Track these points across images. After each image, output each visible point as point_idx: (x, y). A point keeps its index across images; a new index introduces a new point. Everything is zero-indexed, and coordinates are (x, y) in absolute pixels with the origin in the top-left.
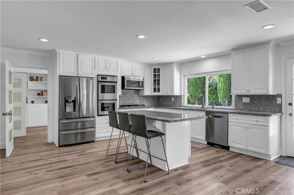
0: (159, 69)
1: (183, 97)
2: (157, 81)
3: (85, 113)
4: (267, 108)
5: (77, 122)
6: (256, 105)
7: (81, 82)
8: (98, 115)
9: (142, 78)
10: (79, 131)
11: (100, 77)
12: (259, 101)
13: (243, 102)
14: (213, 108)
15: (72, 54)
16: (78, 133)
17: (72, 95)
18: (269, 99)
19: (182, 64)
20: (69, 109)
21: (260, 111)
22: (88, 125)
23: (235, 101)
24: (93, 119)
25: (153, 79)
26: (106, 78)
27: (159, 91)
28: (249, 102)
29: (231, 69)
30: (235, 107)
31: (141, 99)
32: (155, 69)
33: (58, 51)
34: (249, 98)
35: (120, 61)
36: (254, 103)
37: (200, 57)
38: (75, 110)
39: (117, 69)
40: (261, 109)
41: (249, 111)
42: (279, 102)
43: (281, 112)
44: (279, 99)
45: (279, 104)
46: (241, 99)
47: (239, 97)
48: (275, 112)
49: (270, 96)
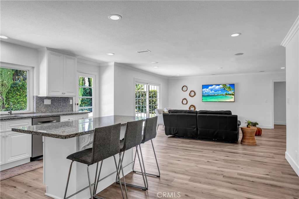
4: (64, 108)
6: (56, 106)
12: (58, 102)
13: (45, 104)
14: (12, 114)
18: (65, 101)
21: (59, 112)
23: (36, 104)
28: (50, 104)
30: (36, 110)
34: (50, 100)
40: (59, 110)
41: (50, 112)
42: (71, 103)
43: (73, 111)
44: (71, 101)
45: (71, 105)
46: (43, 102)
47: (40, 100)
48: (69, 111)
49: (65, 98)
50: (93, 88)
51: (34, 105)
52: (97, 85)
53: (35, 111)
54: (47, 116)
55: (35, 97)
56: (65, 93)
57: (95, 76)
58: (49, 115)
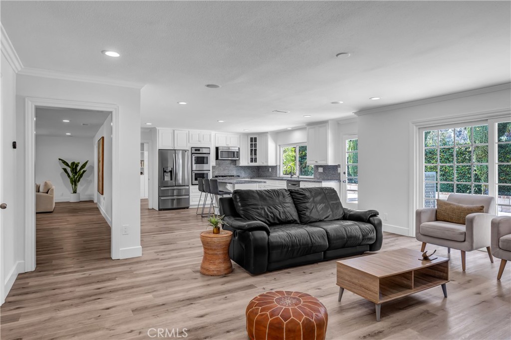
0: (255, 139)
1: (278, 168)
2: (254, 152)
3: (180, 182)
5: (174, 189)
7: (176, 155)
8: (192, 185)
9: (238, 149)
10: (175, 197)
11: (193, 149)
12: (328, 170)
13: (319, 171)
15: (169, 130)
16: (174, 199)
17: (169, 166)
18: (334, 169)
19: (277, 134)
20: (167, 178)
22: (183, 192)
23: (314, 171)
24: (188, 187)
25: (250, 149)
26: (199, 150)
27: (256, 161)
28: (323, 172)
29: (306, 141)
30: (314, 177)
31: (238, 170)
32: (251, 139)
33: (157, 128)
34: (322, 168)
35: (213, 133)
36: (326, 173)
37: (287, 129)
38: (171, 179)
39: (210, 140)
40: (329, 178)
41: (323, 179)
42: (339, 171)
43: (340, 180)
47: (316, 168)
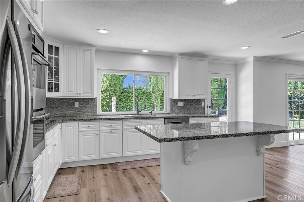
2: (54, 71)
4: (196, 111)
6: (188, 108)
12: (191, 104)
13: (178, 106)
14: (151, 114)
18: (197, 103)
21: (191, 114)
23: (171, 106)
27: (57, 90)
28: (183, 106)
30: (171, 111)
32: (50, 47)
34: (183, 102)
36: (187, 107)
40: (191, 112)
41: (183, 114)
42: (203, 105)
43: (205, 113)
44: (203, 103)
45: (203, 107)
46: (177, 104)
47: (174, 102)
48: (201, 113)
49: (197, 100)
50: (229, 89)
51: (169, 107)
52: (233, 85)
53: (170, 113)
54: (176, 117)
55: (170, 99)
56: (195, 96)
57: (231, 76)
58: (178, 117)
